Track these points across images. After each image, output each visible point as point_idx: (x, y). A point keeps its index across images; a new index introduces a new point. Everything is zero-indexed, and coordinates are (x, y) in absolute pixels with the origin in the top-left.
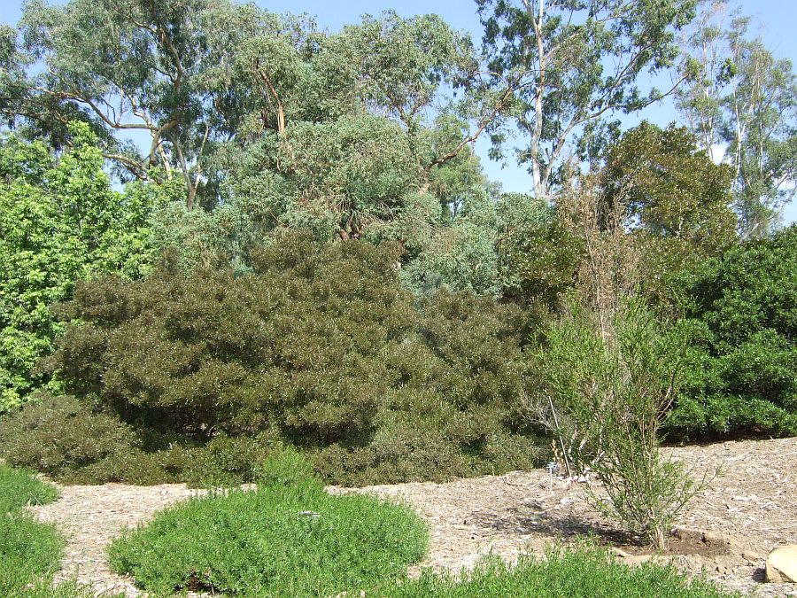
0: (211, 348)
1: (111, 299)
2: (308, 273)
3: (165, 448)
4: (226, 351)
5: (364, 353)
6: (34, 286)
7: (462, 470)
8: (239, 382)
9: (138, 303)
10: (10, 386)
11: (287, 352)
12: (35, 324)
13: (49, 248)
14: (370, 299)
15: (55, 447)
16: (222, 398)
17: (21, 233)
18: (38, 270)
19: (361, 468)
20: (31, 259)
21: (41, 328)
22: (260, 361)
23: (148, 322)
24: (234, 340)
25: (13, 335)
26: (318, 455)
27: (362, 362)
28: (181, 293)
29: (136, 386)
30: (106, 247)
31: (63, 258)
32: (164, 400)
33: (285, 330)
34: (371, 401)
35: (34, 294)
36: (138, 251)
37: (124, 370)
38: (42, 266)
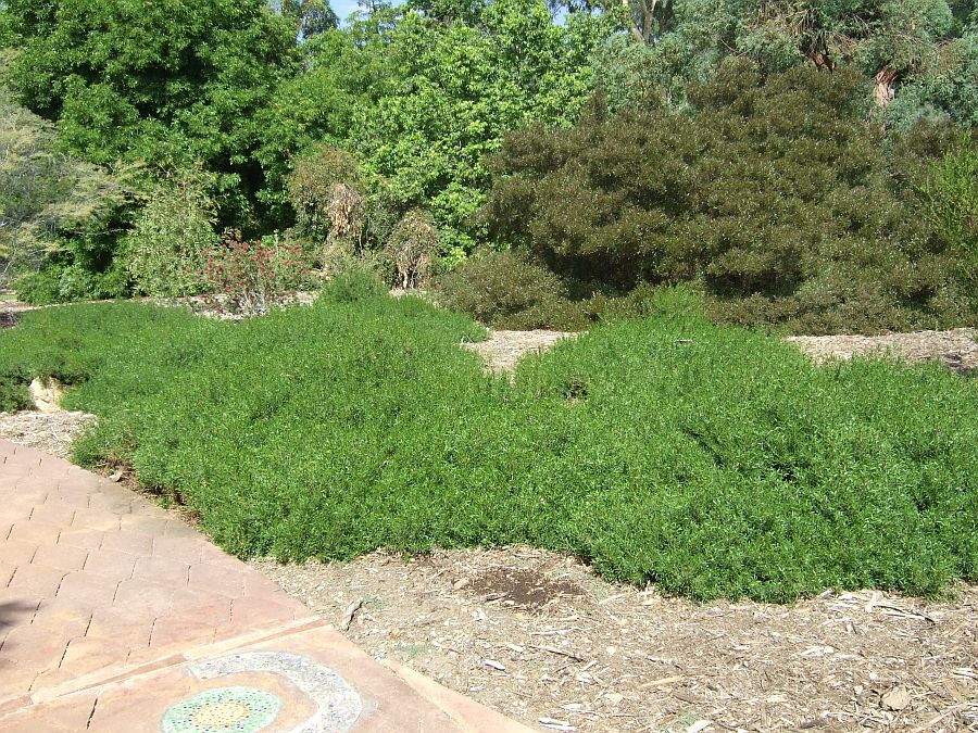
0: (632, 196)
1: (538, 149)
2: (747, 111)
3: (589, 297)
4: (646, 198)
5: (806, 199)
6: (476, 138)
7: (896, 323)
8: (661, 230)
9: (564, 151)
10: (456, 244)
11: (713, 198)
12: (478, 179)
13: (488, 96)
14: (819, 137)
15: (487, 295)
16: (644, 247)
17: (460, 82)
18: (478, 121)
19: (783, 318)
20: (471, 109)
21: (482, 183)
22: (687, 208)
23: (573, 170)
24: (654, 185)
25: (458, 191)
26: (738, 304)
27: (802, 208)
28: (602, 139)
29: (560, 235)
30: (546, 91)
31: (503, 106)
32: (585, 249)
33: (714, 174)
34: (791, 248)
35: (476, 146)
36: (580, 94)
37: (550, 218)
38: (482, 116)
